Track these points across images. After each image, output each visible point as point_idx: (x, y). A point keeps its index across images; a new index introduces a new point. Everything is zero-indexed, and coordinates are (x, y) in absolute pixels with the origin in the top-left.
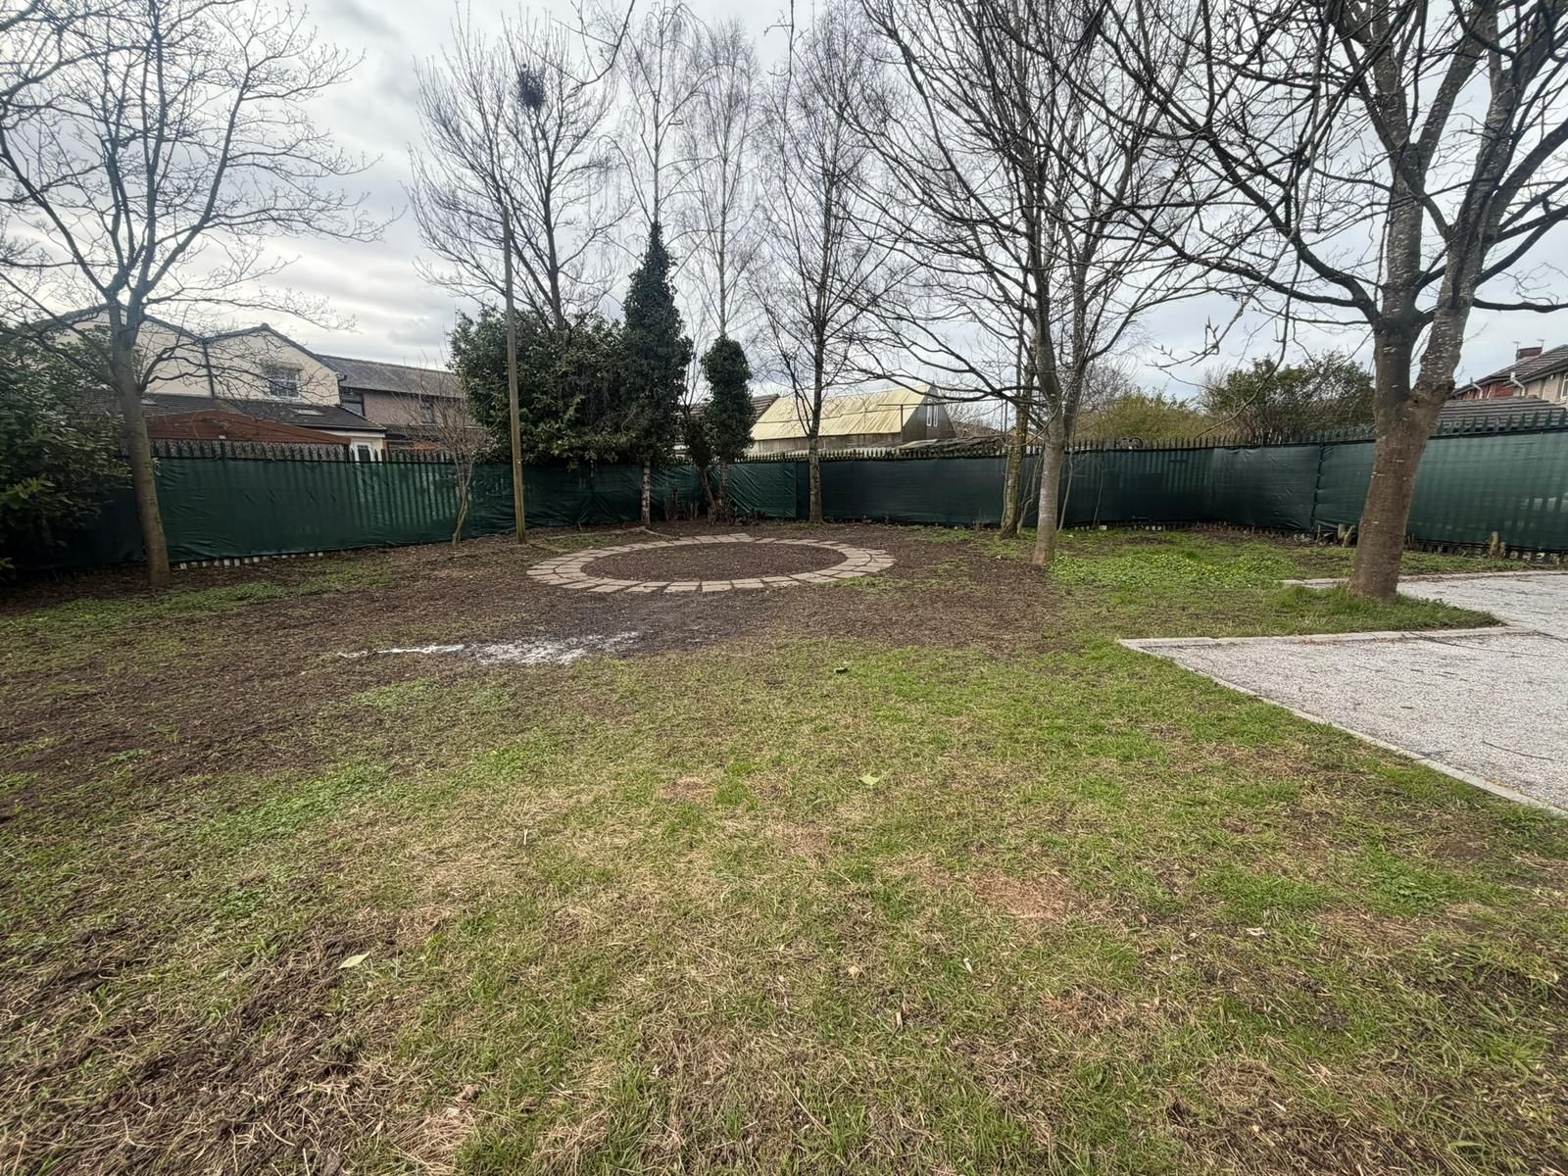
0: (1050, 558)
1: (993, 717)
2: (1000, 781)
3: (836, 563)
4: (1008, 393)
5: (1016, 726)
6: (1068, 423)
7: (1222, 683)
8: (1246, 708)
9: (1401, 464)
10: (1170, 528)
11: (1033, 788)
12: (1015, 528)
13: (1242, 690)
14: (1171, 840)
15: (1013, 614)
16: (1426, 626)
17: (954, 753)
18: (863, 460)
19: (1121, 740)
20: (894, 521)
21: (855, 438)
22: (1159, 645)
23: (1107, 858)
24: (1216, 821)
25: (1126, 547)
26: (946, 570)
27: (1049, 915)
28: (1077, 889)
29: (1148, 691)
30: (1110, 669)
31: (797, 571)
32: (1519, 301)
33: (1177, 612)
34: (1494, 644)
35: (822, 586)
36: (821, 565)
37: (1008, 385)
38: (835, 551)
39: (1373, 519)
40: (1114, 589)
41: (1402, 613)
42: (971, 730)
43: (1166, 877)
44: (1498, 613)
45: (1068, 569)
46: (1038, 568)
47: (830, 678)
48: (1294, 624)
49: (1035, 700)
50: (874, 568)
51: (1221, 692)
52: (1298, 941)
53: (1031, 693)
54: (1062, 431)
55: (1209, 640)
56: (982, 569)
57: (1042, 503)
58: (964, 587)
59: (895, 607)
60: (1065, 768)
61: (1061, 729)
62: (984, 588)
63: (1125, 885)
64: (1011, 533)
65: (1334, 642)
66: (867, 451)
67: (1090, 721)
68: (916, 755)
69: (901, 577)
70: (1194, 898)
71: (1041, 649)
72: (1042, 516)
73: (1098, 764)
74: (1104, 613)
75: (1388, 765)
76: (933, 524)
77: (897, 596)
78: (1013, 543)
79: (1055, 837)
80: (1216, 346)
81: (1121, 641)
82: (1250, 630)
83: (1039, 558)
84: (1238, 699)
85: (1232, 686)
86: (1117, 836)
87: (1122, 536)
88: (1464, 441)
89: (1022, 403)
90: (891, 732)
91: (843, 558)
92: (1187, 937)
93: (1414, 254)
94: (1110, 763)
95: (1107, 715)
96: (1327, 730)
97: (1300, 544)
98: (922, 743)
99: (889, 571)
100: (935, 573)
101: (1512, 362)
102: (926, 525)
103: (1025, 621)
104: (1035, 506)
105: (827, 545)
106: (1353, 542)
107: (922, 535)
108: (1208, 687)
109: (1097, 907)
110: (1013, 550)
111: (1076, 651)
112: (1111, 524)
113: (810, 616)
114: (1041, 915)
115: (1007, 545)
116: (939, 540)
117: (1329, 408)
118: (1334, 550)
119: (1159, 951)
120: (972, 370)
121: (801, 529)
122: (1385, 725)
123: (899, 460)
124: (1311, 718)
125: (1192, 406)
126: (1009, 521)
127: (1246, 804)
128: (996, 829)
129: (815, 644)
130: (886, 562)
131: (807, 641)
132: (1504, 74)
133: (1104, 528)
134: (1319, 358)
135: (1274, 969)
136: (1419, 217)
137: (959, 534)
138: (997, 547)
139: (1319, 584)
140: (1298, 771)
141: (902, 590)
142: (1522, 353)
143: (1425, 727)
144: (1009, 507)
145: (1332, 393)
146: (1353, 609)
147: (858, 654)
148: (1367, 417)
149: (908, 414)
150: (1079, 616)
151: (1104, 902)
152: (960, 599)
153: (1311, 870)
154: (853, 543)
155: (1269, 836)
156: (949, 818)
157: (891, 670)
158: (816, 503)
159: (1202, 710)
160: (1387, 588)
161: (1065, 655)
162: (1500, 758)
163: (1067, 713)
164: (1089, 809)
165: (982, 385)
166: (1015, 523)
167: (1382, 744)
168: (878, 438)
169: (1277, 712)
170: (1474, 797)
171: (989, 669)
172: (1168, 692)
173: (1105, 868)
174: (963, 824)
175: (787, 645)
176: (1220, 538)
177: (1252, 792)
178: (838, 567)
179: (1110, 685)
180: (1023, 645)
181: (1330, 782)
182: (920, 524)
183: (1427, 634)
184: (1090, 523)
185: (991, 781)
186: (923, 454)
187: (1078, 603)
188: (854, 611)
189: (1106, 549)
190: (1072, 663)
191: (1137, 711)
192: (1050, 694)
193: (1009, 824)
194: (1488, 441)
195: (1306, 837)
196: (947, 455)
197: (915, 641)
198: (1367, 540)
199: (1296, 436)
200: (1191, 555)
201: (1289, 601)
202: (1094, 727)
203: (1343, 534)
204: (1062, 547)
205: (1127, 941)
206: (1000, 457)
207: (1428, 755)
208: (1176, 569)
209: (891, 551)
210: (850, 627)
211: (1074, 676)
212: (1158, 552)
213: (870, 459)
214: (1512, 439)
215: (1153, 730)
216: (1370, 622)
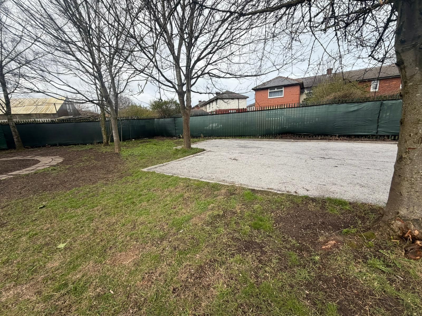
0: (120, 150)
1: (109, 203)
2: (114, 222)
3: (34, 164)
4: (95, 102)
5: (117, 203)
6: (116, 111)
7: (166, 174)
8: (171, 179)
9: (187, 121)
10: (149, 138)
11: (125, 220)
12: (108, 143)
13: (170, 175)
14: (162, 218)
15: (111, 168)
16: (196, 153)
17: (97, 220)
18: (40, 123)
19: (146, 196)
20: (61, 145)
21: (34, 115)
22: (151, 168)
23: (147, 231)
24: (170, 208)
25: (140, 144)
26: (86, 159)
27: (135, 257)
28: (142, 244)
29: (151, 181)
30: (141, 178)
31: (11, 171)
32: (197, 91)
33: (154, 159)
34: (205, 154)
35: (27, 175)
36: (26, 166)
37: (94, 99)
38: (33, 160)
39: (185, 133)
40: (139, 156)
41: (193, 151)
42: (102, 210)
43: (162, 229)
44: (205, 148)
45: (125, 153)
46: (117, 154)
47: (36, 212)
48: (176, 157)
49: (122, 193)
50: (54, 163)
51: (166, 176)
52: (189, 228)
53: (120, 191)
54: (115, 113)
55: (162, 164)
56: (99, 157)
57: (114, 135)
58: (93, 164)
59: (66, 176)
60: (133, 210)
61: (130, 199)
62: (100, 163)
63: (153, 236)
64: (107, 144)
65: (184, 159)
66: (41, 120)
67: (138, 194)
68: (82, 227)
69: (67, 164)
70: (169, 230)
71: (121, 177)
72: (115, 138)
73: (142, 205)
74: (137, 163)
75: (196, 183)
76: (78, 144)
77: (66, 172)
78: (108, 147)
79: (133, 232)
80: (142, 91)
81: (142, 170)
82: (169, 160)
83: (117, 151)
84: (169, 177)
85: (168, 174)
86: (149, 223)
87: (139, 142)
88: (195, 117)
89: (101, 105)
90: (70, 223)
91: (38, 161)
92: (169, 241)
93: (181, 79)
94: (145, 204)
95: (142, 190)
96: (186, 179)
97: (175, 139)
98: (84, 222)
99: (61, 163)
100: (82, 161)
101: (198, 103)
102: (75, 145)
103: (115, 170)
104: (112, 136)
105: (28, 157)
106: (183, 138)
107: (75, 148)
108: (163, 176)
109: (148, 246)
110: (108, 149)
111: (131, 175)
112: (135, 139)
113: (21, 189)
114: (133, 258)
115: (106, 148)
116: (81, 149)
117: (174, 110)
118: (181, 140)
119: (164, 249)
120: (79, 93)
121: (12, 153)
122: (194, 174)
123: (58, 123)
124: (183, 177)
125: (148, 108)
126: (105, 141)
127: (175, 201)
128: (115, 239)
129: (26, 200)
130: (60, 160)
131: (21, 200)
132: (187, 46)
133: (134, 140)
134: (170, 99)
135: (186, 238)
136: (180, 72)
137: (89, 147)
138: (103, 149)
139: (179, 147)
140: (182, 189)
141: (68, 169)
142: (200, 101)
143: (200, 173)
144: (104, 137)
145: (174, 107)
146: (185, 152)
147: (50, 198)
148: (180, 112)
149: (58, 107)
150: (130, 165)
151: (149, 244)
152: (93, 168)
153: (188, 211)
154: (43, 155)
155: (180, 207)
156: (98, 244)
157: (67, 200)
158: (18, 141)
159: (163, 182)
160: (189, 147)
161: (128, 177)
162: (210, 175)
163: (131, 194)
164: (142, 219)
165: (84, 98)
166: (108, 141)
167: (194, 179)
168: (46, 115)
169: (177, 177)
170: (208, 183)
171: (106, 188)
172: (155, 180)
173: (148, 234)
174: (103, 243)
175: (8, 205)
176: (160, 140)
177: (175, 198)
178: (36, 165)
179: (142, 182)
180: (116, 177)
181: (188, 190)
182: (73, 145)
183: (197, 154)
184: (130, 139)
185: (111, 224)
186: (68, 121)
187: (130, 161)
188: (46, 181)
189: (135, 145)
190: (130, 179)
191: (149, 187)
192: (126, 190)
193: (119, 235)
194: (198, 117)
195: (186, 204)
196: (80, 121)
197: (76, 186)
198: (185, 137)
199: (170, 116)
200: (155, 144)
201: (175, 152)
202: (139, 195)
203: (181, 136)
204: (123, 146)
205: (156, 251)
206: (98, 121)
207: (201, 178)
208: (152, 148)
209: (61, 156)
210: (45, 188)
211: (132, 183)
212: (147, 145)
213: (43, 123)
214: (201, 117)
215: (154, 191)
216: (188, 154)
